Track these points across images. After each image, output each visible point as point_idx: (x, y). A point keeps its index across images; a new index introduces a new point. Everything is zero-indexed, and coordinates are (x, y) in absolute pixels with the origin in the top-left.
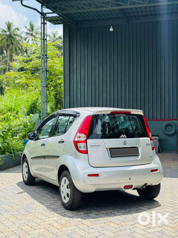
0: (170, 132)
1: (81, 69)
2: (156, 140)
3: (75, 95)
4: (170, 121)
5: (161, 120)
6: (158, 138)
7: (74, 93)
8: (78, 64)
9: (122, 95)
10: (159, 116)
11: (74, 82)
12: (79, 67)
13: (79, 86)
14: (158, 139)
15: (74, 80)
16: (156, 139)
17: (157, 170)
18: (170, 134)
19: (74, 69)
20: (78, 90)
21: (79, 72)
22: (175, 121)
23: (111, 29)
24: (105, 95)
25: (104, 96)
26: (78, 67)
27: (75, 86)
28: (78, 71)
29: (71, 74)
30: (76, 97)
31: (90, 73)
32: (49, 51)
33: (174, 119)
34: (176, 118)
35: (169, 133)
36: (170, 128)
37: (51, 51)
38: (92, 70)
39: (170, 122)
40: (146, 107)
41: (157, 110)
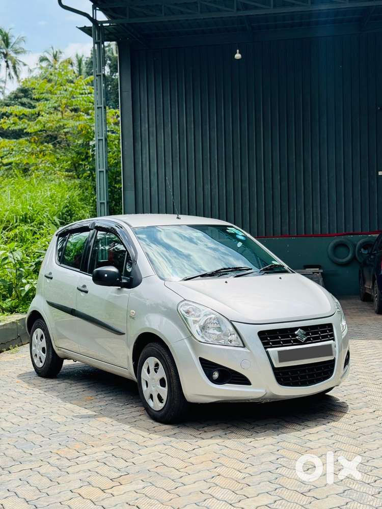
0: (344, 258)
1: (158, 135)
2: (318, 275)
3: (147, 188)
4: (343, 237)
5: (322, 235)
6: (322, 271)
7: (144, 183)
8: (150, 123)
9: (243, 185)
10: (318, 228)
11: (144, 160)
12: (153, 129)
13: (154, 169)
14: (321, 273)
15: (144, 156)
16: (318, 273)
18: (343, 262)
19: (143, 135)
20: (152, 177)
21: (153, 139)
22: (352, 236)
23: (238, 56)
24: (210, 187)
25: (206, 190)
26: (150, 129)
27: (146, 169)
28: (151, 139)
29: (136, 144)
30: (149, 190)
31: (176, 143)
32: (80, 96)
33: (347, 232)
34: (352, 232)
35: (341, 261)
36: (342, 250)
37: (83, 96)
38: (181, 136)
39: (342, 239)
40: (291, 210)
41: (315, 215)
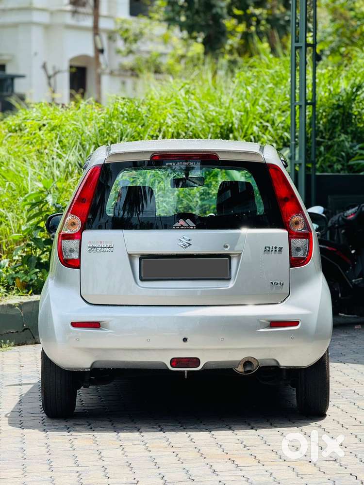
17: (296, 323)
